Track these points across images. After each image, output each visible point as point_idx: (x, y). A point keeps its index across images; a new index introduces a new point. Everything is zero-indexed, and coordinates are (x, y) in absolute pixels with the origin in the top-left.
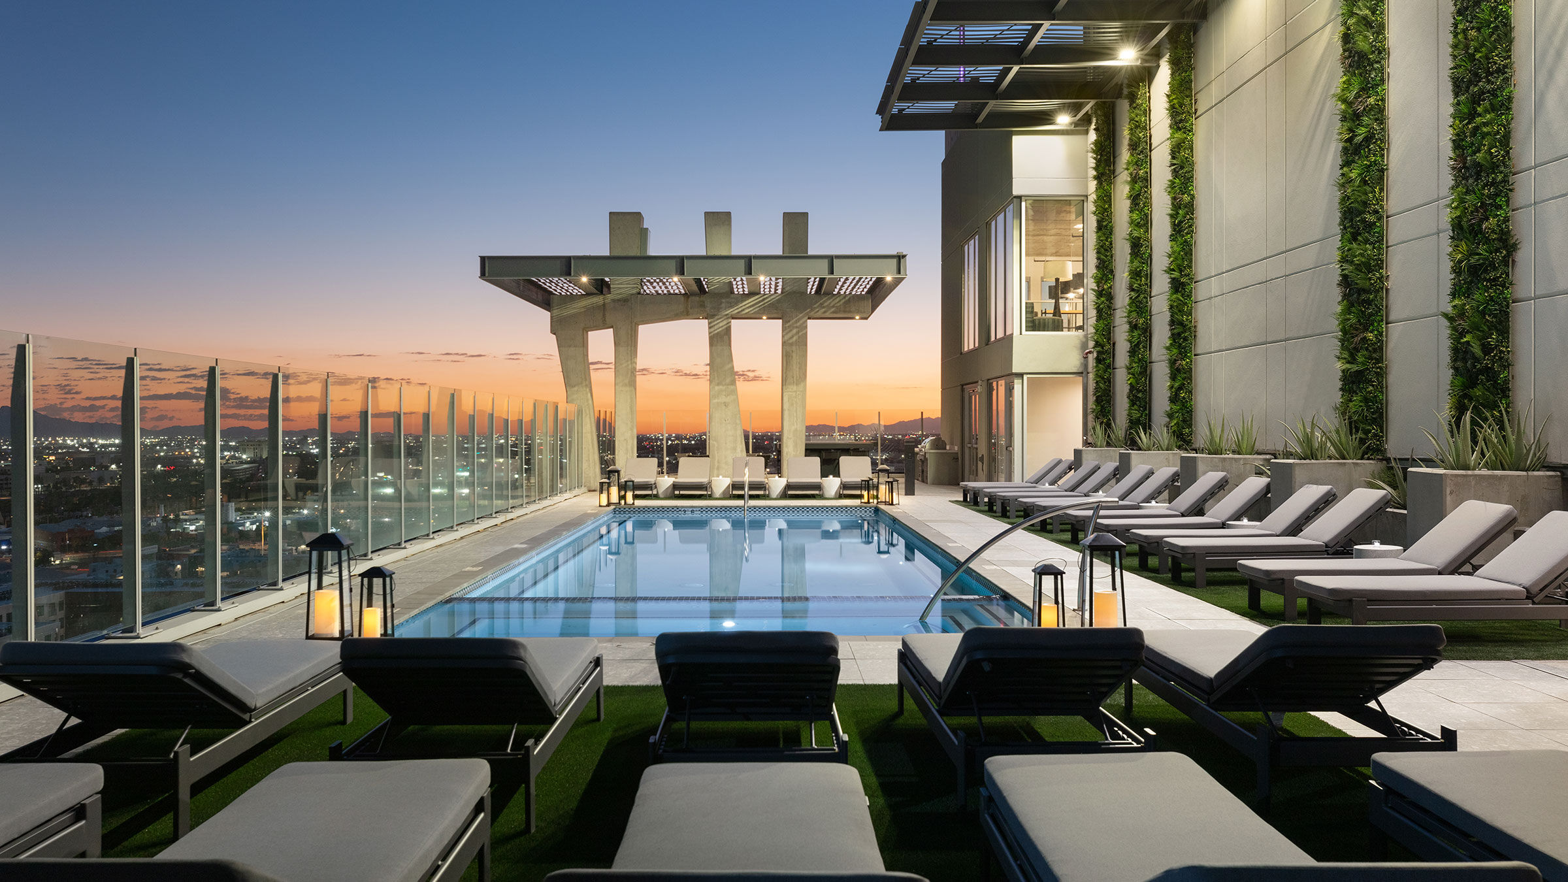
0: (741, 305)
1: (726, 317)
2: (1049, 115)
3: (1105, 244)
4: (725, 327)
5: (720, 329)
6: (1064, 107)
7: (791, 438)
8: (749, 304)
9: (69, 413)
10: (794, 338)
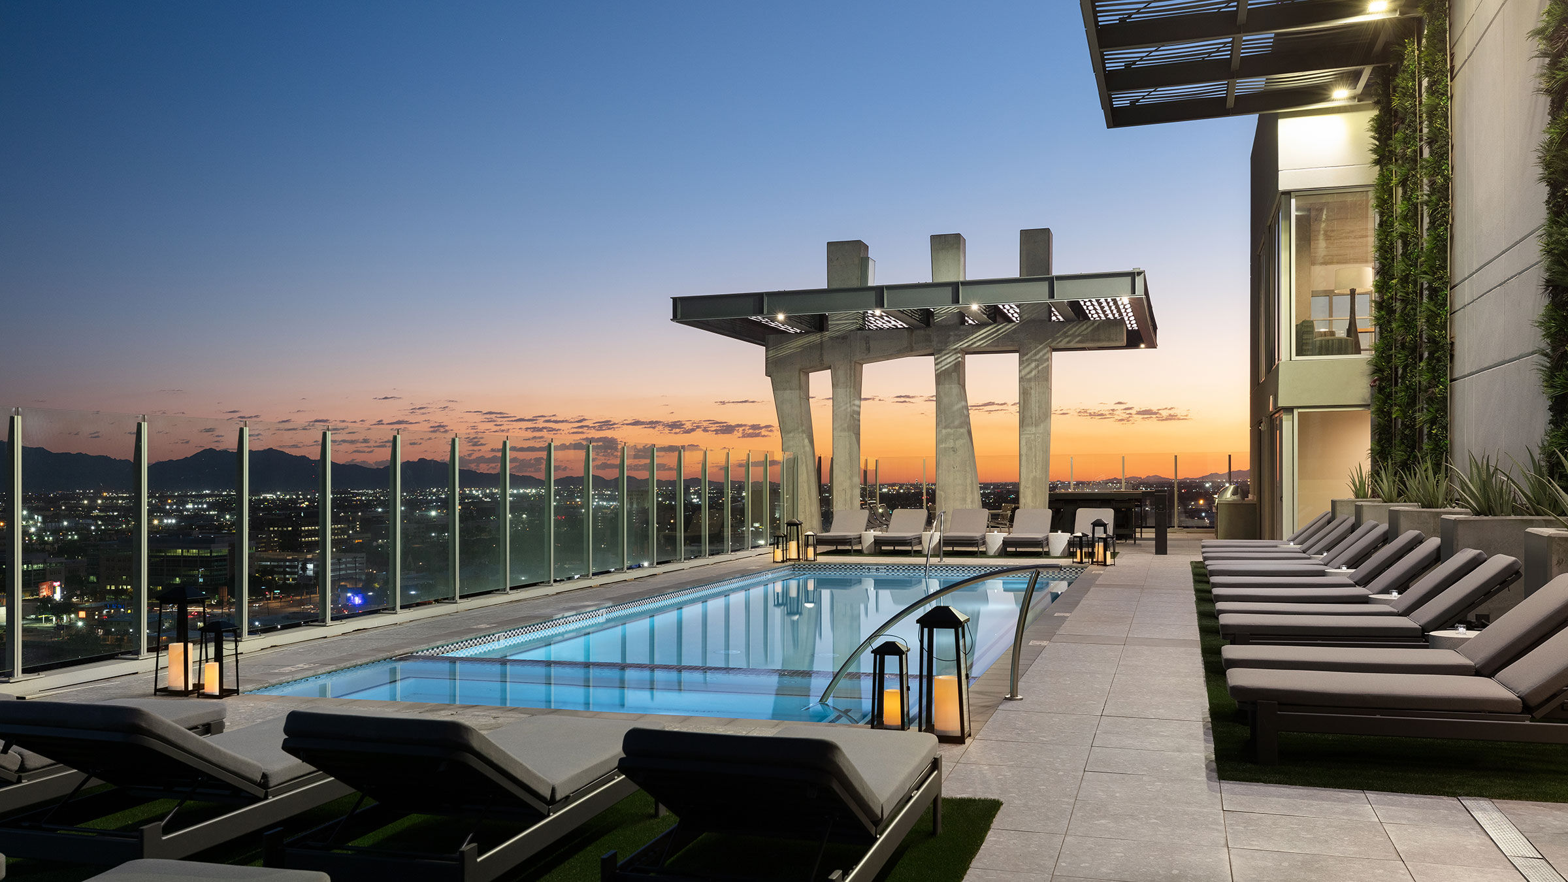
0: (971, 338)
1: (954, 352)
2: (1325, 90)
3: (1385, 244)
4: (954, 362)
5: (948, 366)
6: (1342, 79)
7: (1029, 487)
8: (981, 337)
9: (475, 464)
10: (1033, 373)
